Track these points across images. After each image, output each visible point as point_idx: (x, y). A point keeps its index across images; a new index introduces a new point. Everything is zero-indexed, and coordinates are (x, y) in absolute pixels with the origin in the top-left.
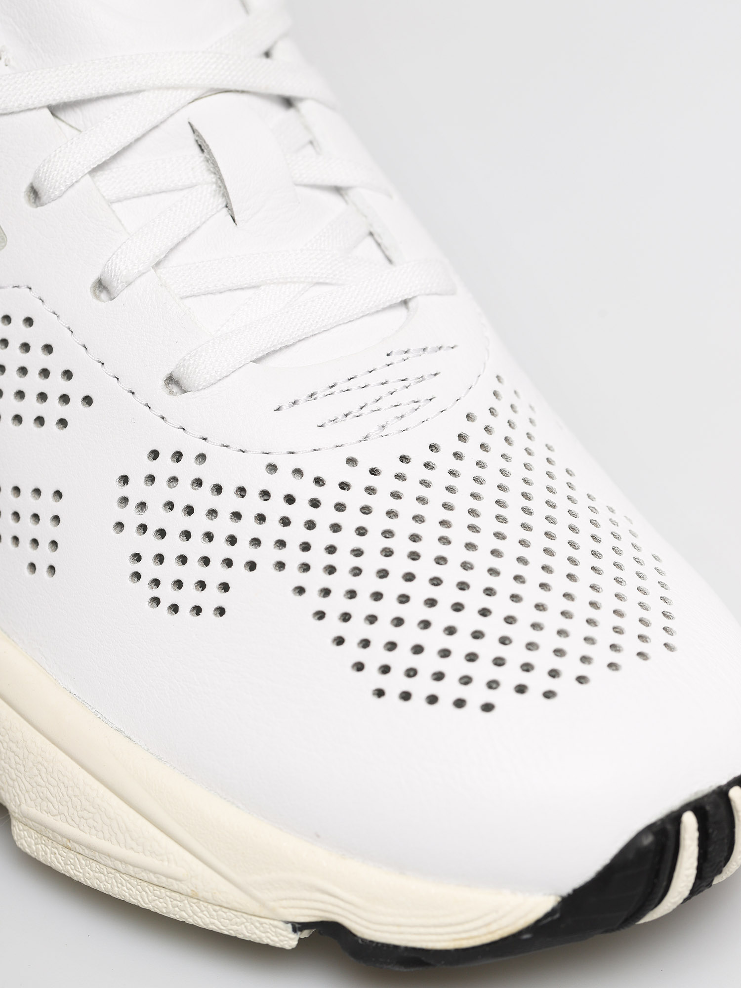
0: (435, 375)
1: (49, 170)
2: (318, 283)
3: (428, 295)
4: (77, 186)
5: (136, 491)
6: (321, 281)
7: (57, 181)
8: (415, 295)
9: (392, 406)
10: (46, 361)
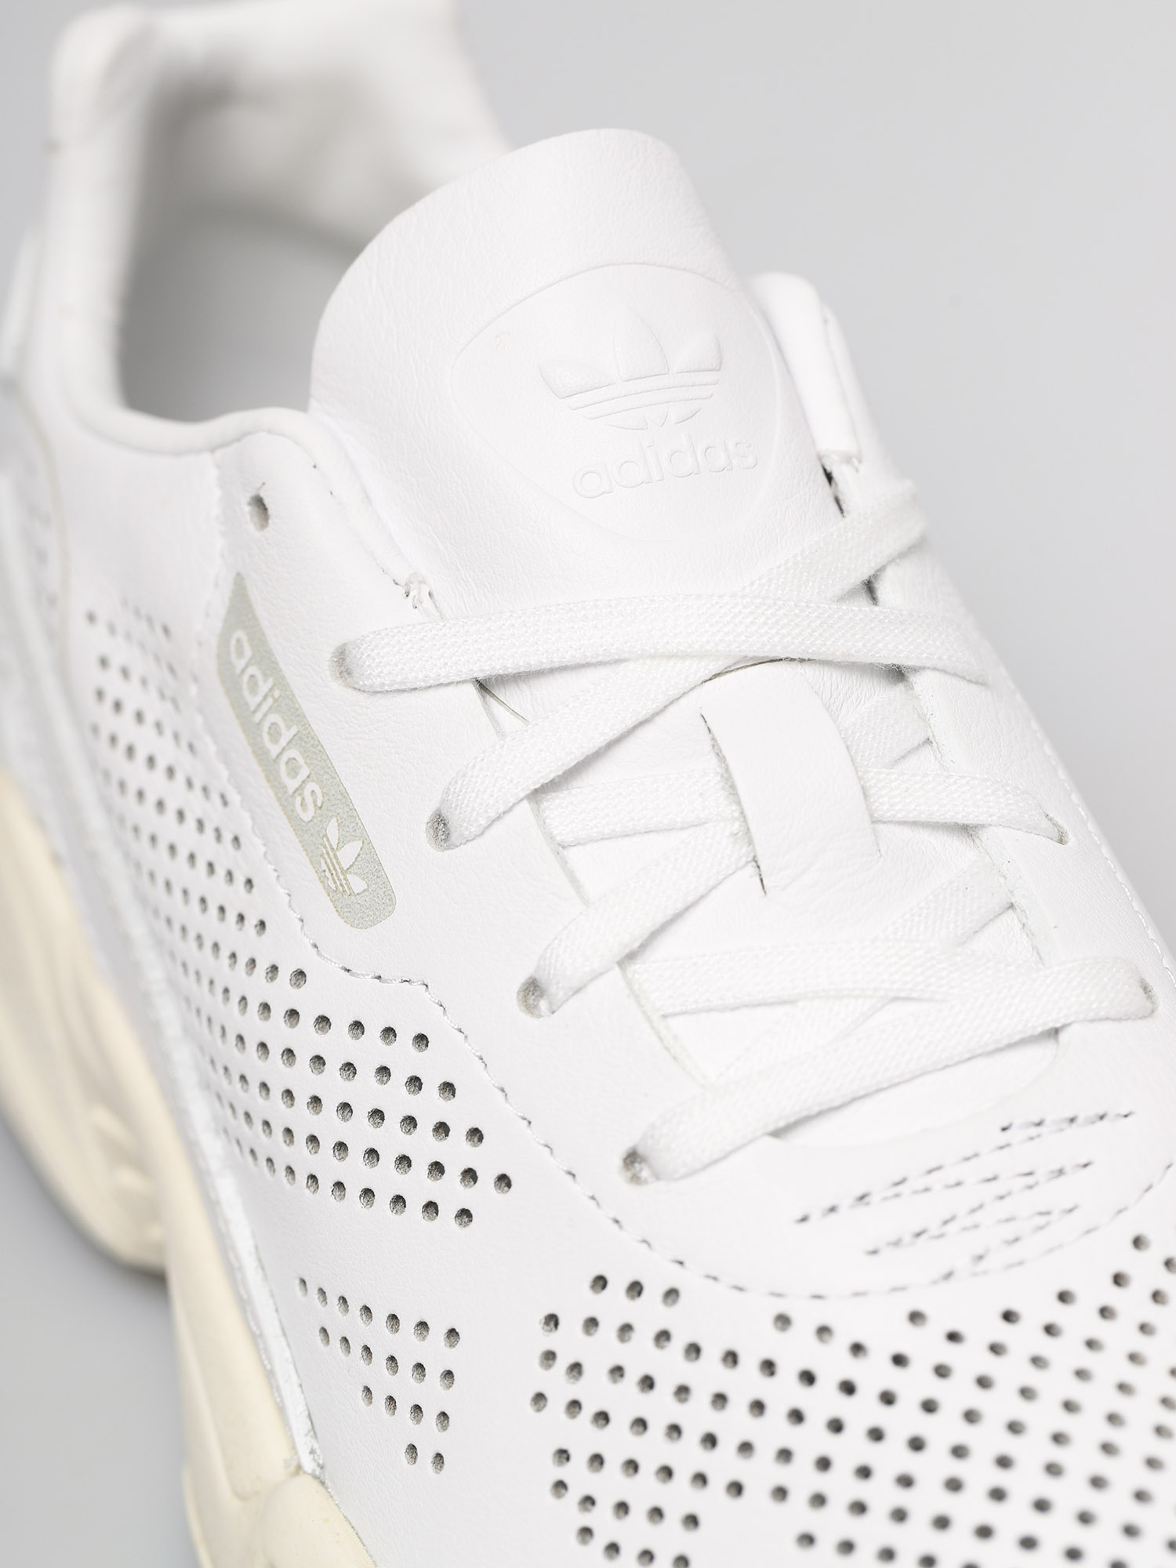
0: (1086, 1165)
1: (464, 790)
2: (895, 999)
3: (1092, 1021)
4: (508, 818)
5: (569, 1342)
6: (903, 995)
7: (473, 809)
8: (1068, 1022)
9: (1000, 1222)
10: (444, 1110)
